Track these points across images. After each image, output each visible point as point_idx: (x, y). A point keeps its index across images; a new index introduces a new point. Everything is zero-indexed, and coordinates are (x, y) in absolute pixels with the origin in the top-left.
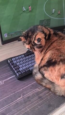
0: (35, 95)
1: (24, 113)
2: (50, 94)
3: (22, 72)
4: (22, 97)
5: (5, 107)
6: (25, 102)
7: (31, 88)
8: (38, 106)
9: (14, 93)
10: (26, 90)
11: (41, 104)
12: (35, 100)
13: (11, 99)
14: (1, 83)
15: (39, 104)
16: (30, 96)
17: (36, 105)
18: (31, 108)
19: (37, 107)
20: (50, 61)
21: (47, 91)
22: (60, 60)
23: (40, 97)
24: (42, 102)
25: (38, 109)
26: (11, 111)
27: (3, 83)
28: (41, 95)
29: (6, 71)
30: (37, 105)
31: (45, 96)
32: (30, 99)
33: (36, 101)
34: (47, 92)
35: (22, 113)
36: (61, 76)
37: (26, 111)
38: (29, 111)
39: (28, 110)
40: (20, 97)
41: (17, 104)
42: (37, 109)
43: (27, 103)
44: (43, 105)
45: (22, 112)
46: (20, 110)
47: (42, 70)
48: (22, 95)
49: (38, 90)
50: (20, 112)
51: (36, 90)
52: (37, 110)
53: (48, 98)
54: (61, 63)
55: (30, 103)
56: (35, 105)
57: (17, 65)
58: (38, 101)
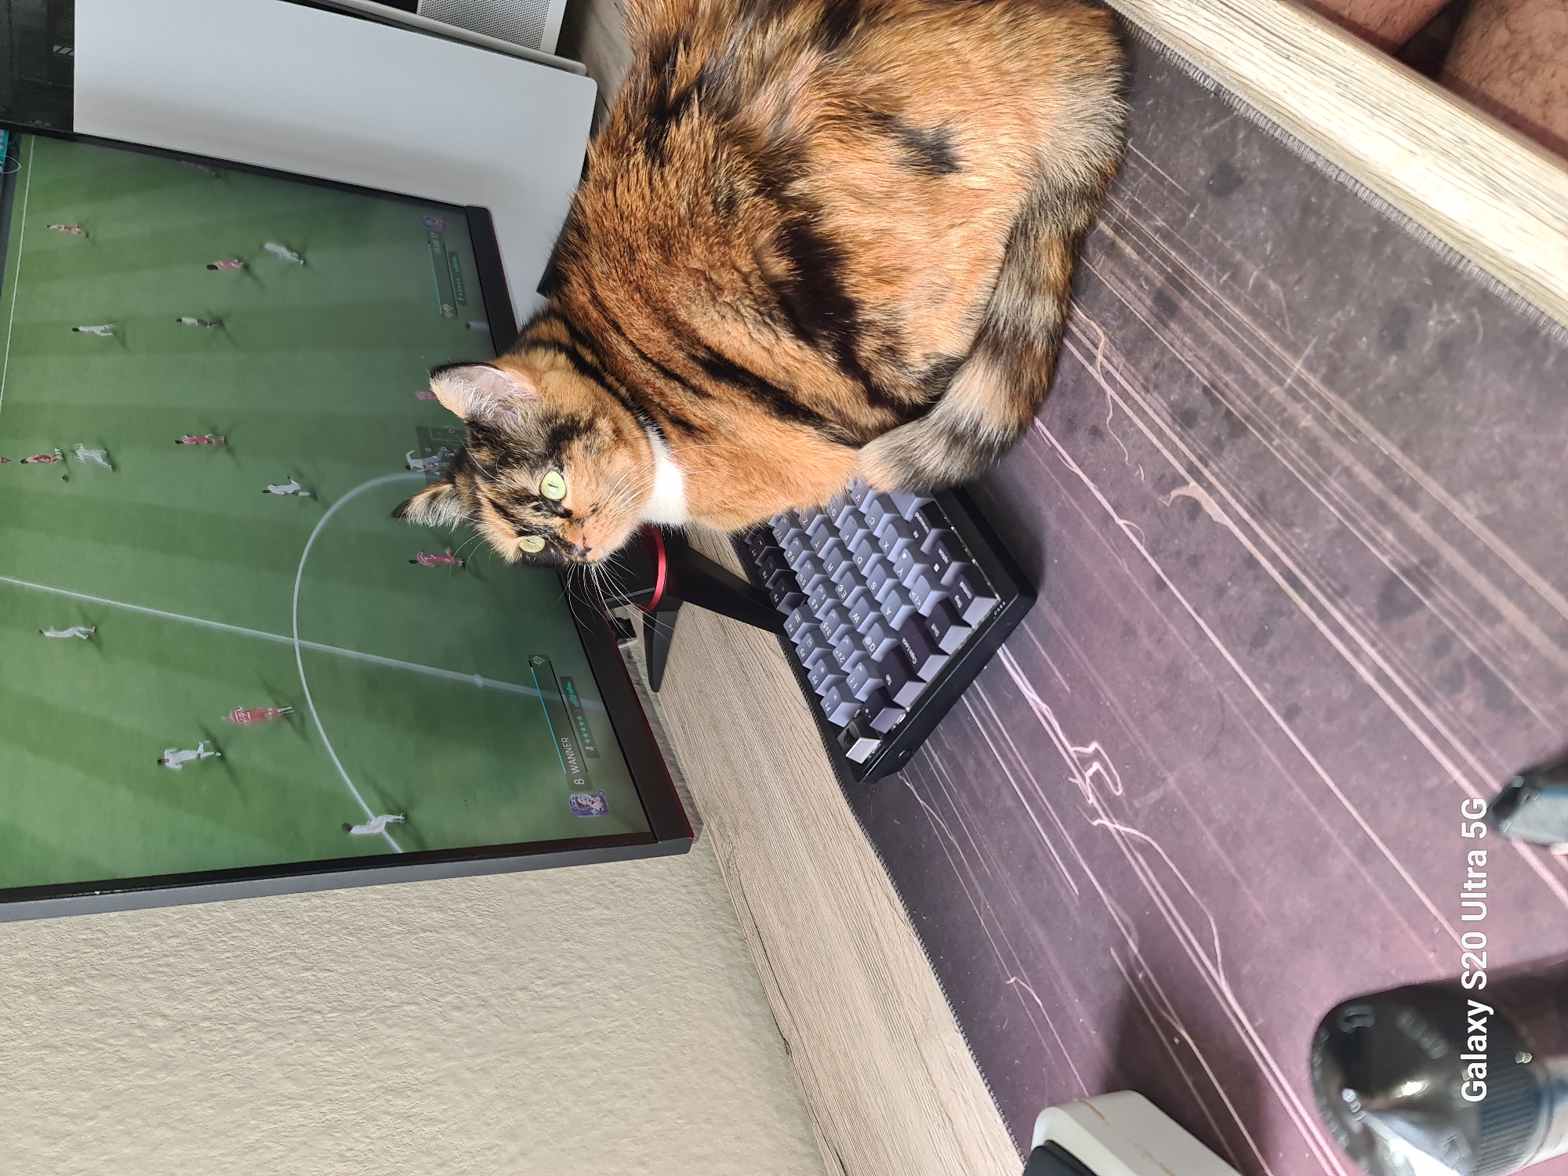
0: (1156, 366)
1: (1332, 397)
2: (1116, 230)
3: (946, 579)
4: (1194, 490)
5: (1313, 616)
6: (1236, 428)
7: (1096, 432)
8: (1244, 285)
9: (1161, 585)
10: (1116, 481)
11: (1225, 264)
12: (1201, 339)
13: (1234, 591)
14: (1096, 766)
15: (1223, 288)
16: (1171, 405)
17: (1237, 312)
18: (1277, 348)
19: (1260, 289)
20: (785, 304)
21: (1099, 266)
22: (769, 196)
23: (1165, 307)
24: (1200, 269)
25: (1273, 276)
26: (1342, 533)
27: (1094, 746)
28: (1141, 310)
29: (970, 765)
30: (1236, 300)
31: (1148, 260)
32: (1198, 391)
33: (1207, 325)
34: (1111, 265)
35: (1342, 419)
36: (931, 172)
37: (1314, 382)
38: (1308, 351)
39: (1298, 366)
40: (1194, 508)
41: (1261, 507)
42: (1273, 286)
43: (1240, 404)
44: (1228, 244)
45: (1332, 418)
46: (1313, 447)
47: (903, 382)
48: (1174, 493)
49: (1100, 357)
50: (1336, 434)
51: (1107, 375)
52: (1283, 285)
53: (1157, 230)
54: (799, 187)
55: (1228, 378)
56: (1237, 324)
57: (887, 655)
58: (1201, 307)
